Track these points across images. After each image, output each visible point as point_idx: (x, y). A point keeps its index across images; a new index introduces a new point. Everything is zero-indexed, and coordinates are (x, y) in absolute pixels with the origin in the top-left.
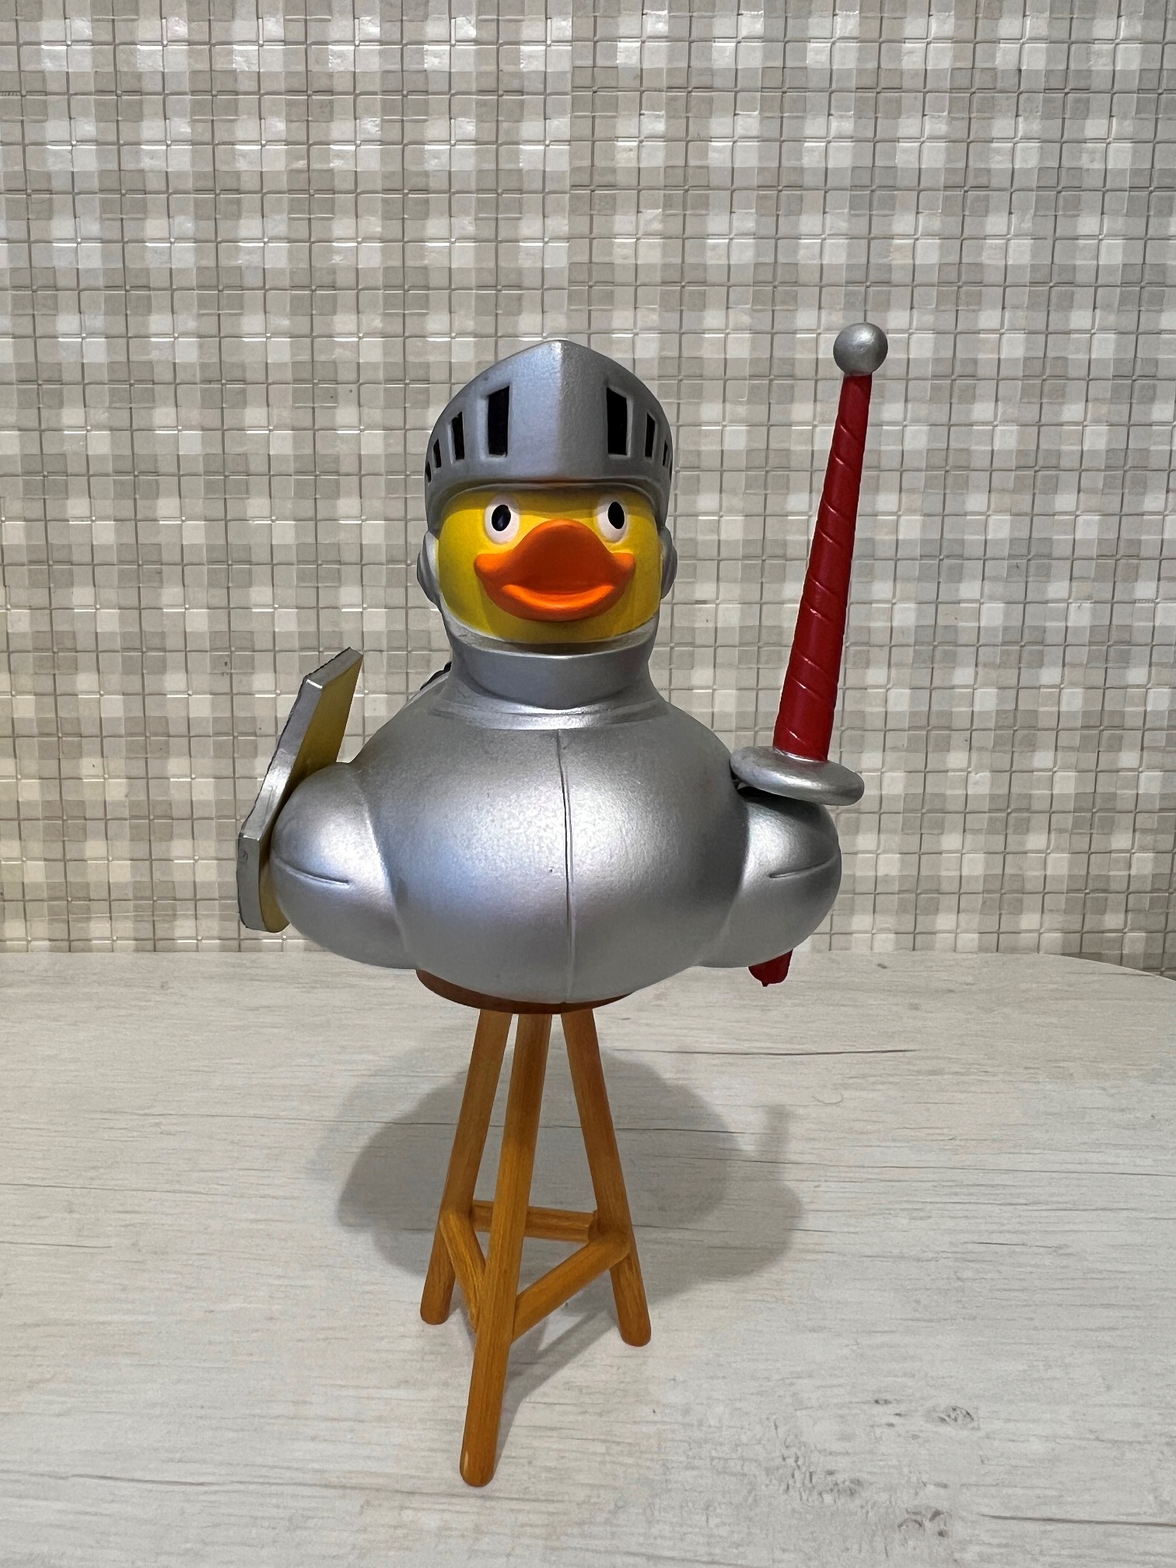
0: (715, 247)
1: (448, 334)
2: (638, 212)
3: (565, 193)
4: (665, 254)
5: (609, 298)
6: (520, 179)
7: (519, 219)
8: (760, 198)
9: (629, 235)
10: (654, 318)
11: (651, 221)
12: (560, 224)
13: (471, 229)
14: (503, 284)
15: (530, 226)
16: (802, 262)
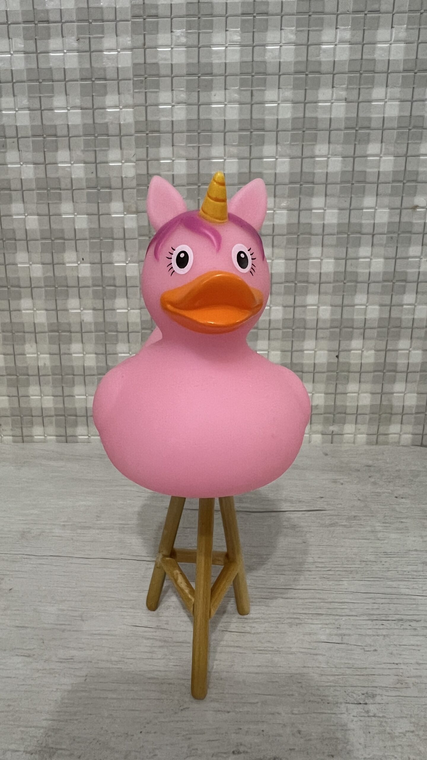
0: (217, 52)
1: (66, 108)
2: (172, 32)
3: (128, 21)
4: (188, 57)
5: (157, 85)
6: (102, 13)
7: (102, 38)
8: (243, 21)
9: (167, 46)
10: (183, 96)
11: (178, 37)
12: (127, 40)
13: (75, 44)
14: (96, 77)
15: (109, 42)
16: (268, 61)
